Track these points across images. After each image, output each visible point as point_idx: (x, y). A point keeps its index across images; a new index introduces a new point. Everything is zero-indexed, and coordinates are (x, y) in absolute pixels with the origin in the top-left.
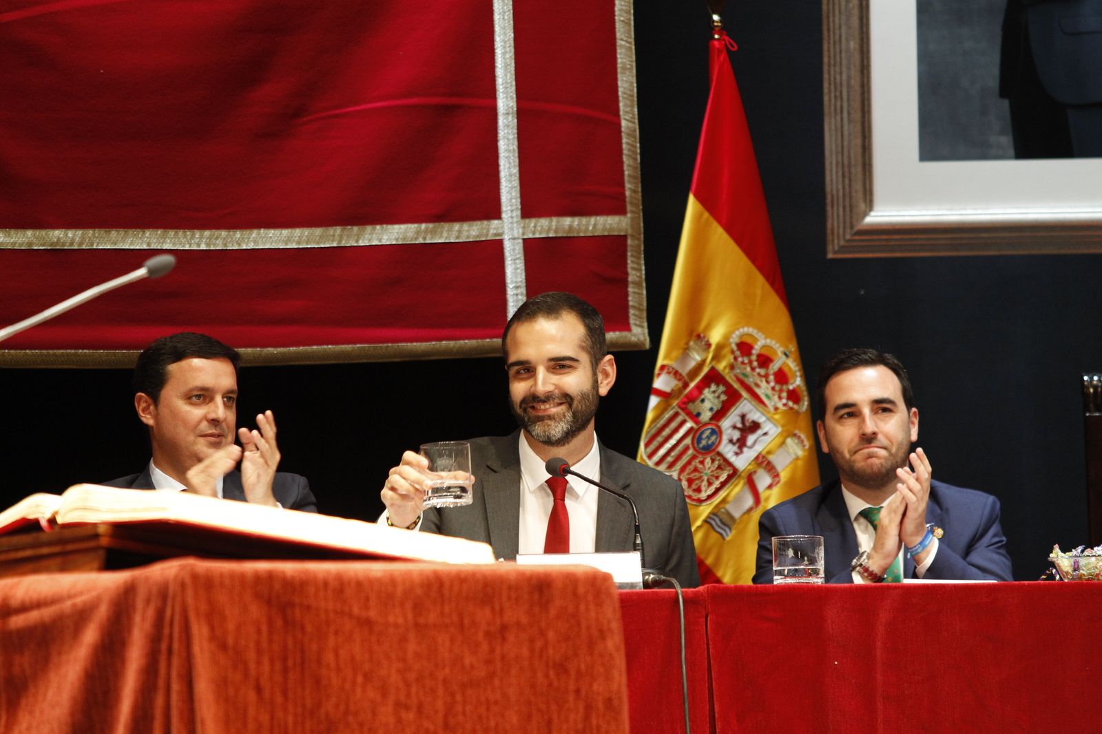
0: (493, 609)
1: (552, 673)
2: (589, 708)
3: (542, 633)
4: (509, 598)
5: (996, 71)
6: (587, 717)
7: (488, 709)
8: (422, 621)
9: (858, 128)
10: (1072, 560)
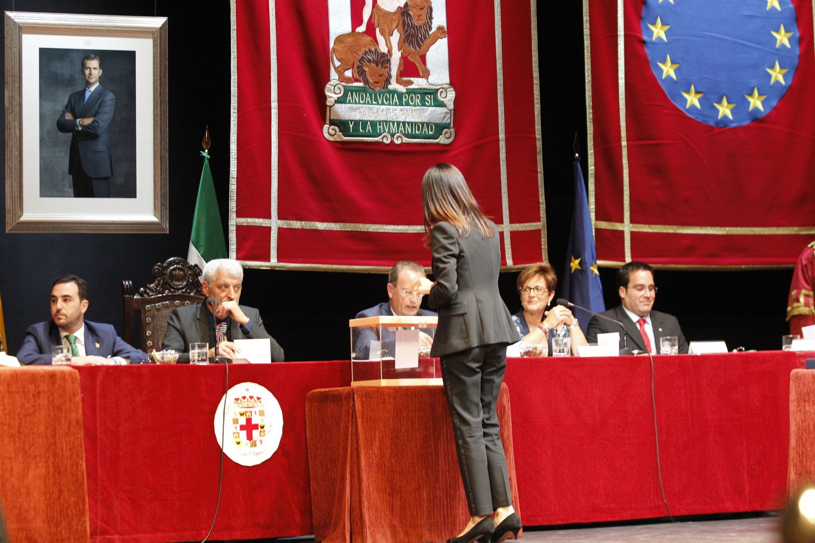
0: (35, 385)
1: (56, 410)
2: (70, 424)
3: (52, 394)
4: (41, 380)
5: (67, 164)
6: (69, 428)
7: (34, 425)
8: (10, 390)
9: (19, 184)
10: (161, 356)
